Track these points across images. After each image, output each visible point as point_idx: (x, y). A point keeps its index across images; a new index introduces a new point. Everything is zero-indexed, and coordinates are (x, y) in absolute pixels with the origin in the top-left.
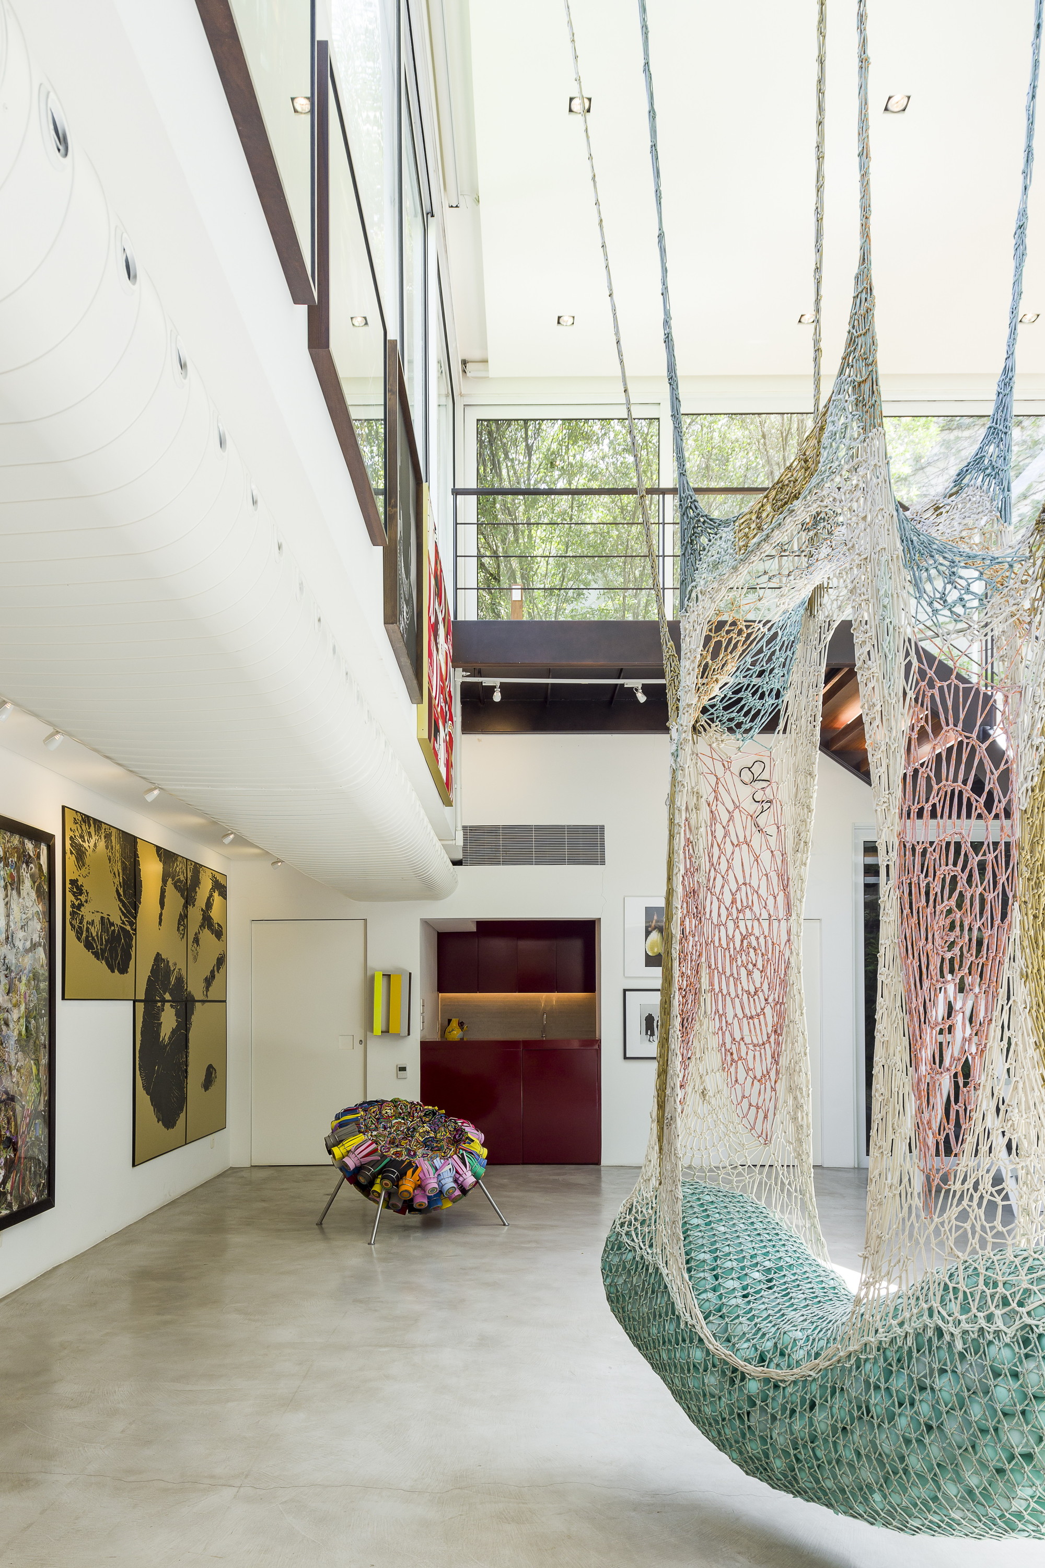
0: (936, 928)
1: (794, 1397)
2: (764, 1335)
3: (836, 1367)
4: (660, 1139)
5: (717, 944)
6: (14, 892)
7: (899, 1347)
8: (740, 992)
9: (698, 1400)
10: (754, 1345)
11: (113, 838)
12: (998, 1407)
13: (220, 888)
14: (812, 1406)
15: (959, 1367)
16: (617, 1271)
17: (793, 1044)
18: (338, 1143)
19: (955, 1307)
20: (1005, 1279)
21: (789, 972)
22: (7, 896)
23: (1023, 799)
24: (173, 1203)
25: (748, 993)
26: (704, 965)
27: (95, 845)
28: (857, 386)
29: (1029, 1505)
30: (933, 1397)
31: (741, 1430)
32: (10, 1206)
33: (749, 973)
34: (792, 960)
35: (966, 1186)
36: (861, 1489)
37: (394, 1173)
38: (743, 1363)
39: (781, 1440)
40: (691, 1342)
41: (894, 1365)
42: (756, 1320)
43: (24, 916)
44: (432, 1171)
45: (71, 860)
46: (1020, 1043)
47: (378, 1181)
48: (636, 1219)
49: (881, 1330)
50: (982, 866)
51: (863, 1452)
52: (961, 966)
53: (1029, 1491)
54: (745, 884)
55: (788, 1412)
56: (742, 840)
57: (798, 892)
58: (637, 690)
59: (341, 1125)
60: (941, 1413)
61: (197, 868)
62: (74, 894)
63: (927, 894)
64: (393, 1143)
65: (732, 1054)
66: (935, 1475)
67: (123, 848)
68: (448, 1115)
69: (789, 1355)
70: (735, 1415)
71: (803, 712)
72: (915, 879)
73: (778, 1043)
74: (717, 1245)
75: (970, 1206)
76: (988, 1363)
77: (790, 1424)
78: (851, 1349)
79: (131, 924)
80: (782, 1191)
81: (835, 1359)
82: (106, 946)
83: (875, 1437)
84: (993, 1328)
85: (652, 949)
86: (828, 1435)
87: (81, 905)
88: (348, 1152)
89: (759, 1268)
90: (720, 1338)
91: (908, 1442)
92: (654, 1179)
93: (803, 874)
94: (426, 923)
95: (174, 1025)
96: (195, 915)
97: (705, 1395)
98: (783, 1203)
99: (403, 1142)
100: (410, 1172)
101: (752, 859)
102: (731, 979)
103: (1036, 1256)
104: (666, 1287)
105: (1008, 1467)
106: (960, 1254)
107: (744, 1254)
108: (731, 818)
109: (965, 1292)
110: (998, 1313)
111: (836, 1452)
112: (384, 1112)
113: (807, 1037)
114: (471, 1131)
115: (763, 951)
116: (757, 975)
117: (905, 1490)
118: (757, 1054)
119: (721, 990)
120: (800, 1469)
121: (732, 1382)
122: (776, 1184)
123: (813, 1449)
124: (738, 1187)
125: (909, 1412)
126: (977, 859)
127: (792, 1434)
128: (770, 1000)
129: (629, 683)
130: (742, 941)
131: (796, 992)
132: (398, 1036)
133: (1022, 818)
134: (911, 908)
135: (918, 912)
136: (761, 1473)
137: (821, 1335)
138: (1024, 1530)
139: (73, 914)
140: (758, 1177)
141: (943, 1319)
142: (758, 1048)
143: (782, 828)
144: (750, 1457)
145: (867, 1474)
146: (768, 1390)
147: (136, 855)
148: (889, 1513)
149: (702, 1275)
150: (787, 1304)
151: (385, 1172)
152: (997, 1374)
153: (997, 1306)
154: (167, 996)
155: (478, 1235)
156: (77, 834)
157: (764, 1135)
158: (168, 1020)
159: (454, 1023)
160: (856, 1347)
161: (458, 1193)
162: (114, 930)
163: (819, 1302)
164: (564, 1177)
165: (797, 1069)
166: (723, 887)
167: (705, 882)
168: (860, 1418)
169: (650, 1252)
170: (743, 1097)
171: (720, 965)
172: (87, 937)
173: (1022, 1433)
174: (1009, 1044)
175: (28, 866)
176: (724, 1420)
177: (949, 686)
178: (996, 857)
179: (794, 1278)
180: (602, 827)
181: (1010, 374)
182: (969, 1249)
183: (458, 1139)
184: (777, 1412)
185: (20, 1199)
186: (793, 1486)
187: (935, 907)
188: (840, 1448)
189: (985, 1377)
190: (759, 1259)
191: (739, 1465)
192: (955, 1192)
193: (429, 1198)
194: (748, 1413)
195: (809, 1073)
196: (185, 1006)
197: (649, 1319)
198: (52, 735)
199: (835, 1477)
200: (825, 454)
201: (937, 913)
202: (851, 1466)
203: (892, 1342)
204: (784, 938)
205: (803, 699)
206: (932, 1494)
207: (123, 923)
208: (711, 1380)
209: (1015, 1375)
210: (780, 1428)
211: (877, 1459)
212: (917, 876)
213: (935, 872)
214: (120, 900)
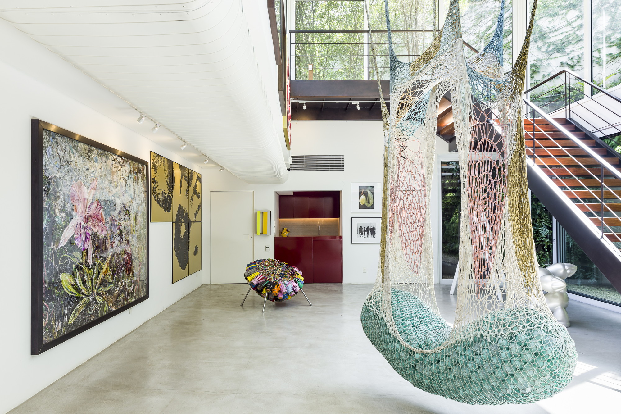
0: (480, 204)
1: (432, 359)
2: (421, 339)
3: (447, 348)
4: (383, 273)
5: (400, 206)
6: (136, 183)
7: (469, 341)
8: (408, 223)
9: (398, 361)
10: (418, 342)
11: (166, 162)
12: (502, 359)
13: (199, 179)
14: (439, 361)
15: (489, 347)
16: (367, 319)
17: (427, 241)
18: (249, 275)
19: (487, 328)
20: (504, 318)
21: (425, 216)
22: (134, 185)
23: (509, 162)
24: (185, 297)
25: (411, 223)
26: (396, 214)
27: (160, 165)
28: (453, 24)
29: (513, 391)
30: (480, 357)
31: (413, 371)
32: (135, 297)
33: (412, 216)
34: (426, 212)
35: (490, 288)
36: (455, 389)
37: (270, 286)
38: (414, 348)
39: (428, 374)
40: (395, 342)
41: (467, 347)
42: (418, 334)
43: (139, 192)
44: (284, 286)
45: (153, 170)
46: (508, 241)
47: (265, 289)
48: (373, 301)
49: (462, 336)
50: (495, 183)
51: (456, 376)
52: (488, 216)
53: (513, 386)
54: (410, 185)
55: (430, 364)
56: (409, 170)
57: (429, 188)
58: (357, 105)
59: (250, 269)
60: (483, 362)
61: (192, 172)
62: (154, 183)
63: (477, 192)
64: (269, 275)
65: (405, 244)
66: (481, 383)
67: (169, 166)
68: (289, 265)
69: (430, 345)
70: (411, 366)
71: (431, 126)
72: (473, 188)
73: (421, 240)
74: (403, 310)
75: (492, 295)
76: (499, 345)
77: (431, 368)
78: (452, 342)
79: (172, 194)
80: (423, 291)
81: (446, 346)
82: (164, 202)
83: (461, 371)
84: (500, 334)
85: (362, 202)
86: (444, 371)
87: (156, 187)
88: (253, 278)
89: (417, 317)
90: (405, 340)
91: (472, 372)
92: (380, 287)
93: (430, 182)
94: (276, 192)
95: (185, 231)
96: (191, 189)
97: (400, 360)
98: (423, 295)
99: (272, 275)
100: (276, 286)
101: (413, 177)
102: (405, 218)
103: (514, 310)
104: (385, 324)
105: (505, 379)
106: (489, 310)
107: (412, 312)
108: (405, 163)
109: (490, 323)
110: (502, 329)
111: (447, 377)
112: (265, 264)
113: (432, 238)
114: (297, 271)
115: (416, 209)
116: (414, 217)
117: (471, 388)
118: (414, 244)
119: (401, 222)
120: (434, 383)
121: (410, 355)
122: (421, 289)
123: (439, 376)
124: (407, 290)
125: (472, 362)
126: (494, 181)
127: (431, 371)
128: (419, 225)
129: (354, 102)
130: (409, 205)
131: (428, 223)
132: (266, 235)
133: (508, 168)
134: (472, 197)
135: (474, 199)
136: (420, 385)
137: (441, 338)
138: (511, 400)
139: (154, 190)
140: (414, 287)
141: (483, 331)
142: (414, 242)
143: (423, 166)
144: (416, 380)
145: (458, 384)
146: (423, 357)
147: (173, 168)
148: (465, 397)
149: (398, 319)
150: (428, 329)
151: (267, 286)
152: (502, 349)
153: (501, 327)
154: (183, 220)
155: (301, 309)
156: (155, 161)
157: (417, 272)
158: (183, 229)
159: (285, 230)
160: (454, 342)
161: (294, 293)
162: (166, 196)
163: (439, 328)
164: (330, 288)
165: (428, 249)
166: (402, 186)
167: (396, 185)
168: (455, 365)
169: (379, 312)
170: (409, 259)
171: (401, 214)
172: (158, 199)
173: (510, 367)
174: (505, 242)
175: (140, 173)
176: (407, 368)
177: (484, 124)
178: (500, 181)
179: (429, 320)
180: (343, 156)
181: (502, 15)
182: (492, 309)
183: (293, 274)
184: (426, 364)
185: (138, 295)
186: (431, 389)
187: (480, 197)
188: (448, 376)
189: (498, 350)
190: (417, 314)
191: (412, 383)
192: (487, 290)
193: (283, 295)
194: (416, 365)
195: (433, 251)
196: (188, 224)
197: (379, 335)
198: (155, 128)
199: (446, 385)
200: (442, 45)
201: (481, 199)
202: (452, 381)
203: (466, 339)
204: (424, 204)
205: (430, 121)
206: (480, 389)
207: (169, 194)
208: (403, 354)
209: (508, 349)
210: (427, 370)
211: (461, 378)
212: (474, 186)
213: (480, 185)
214: (168, 185)
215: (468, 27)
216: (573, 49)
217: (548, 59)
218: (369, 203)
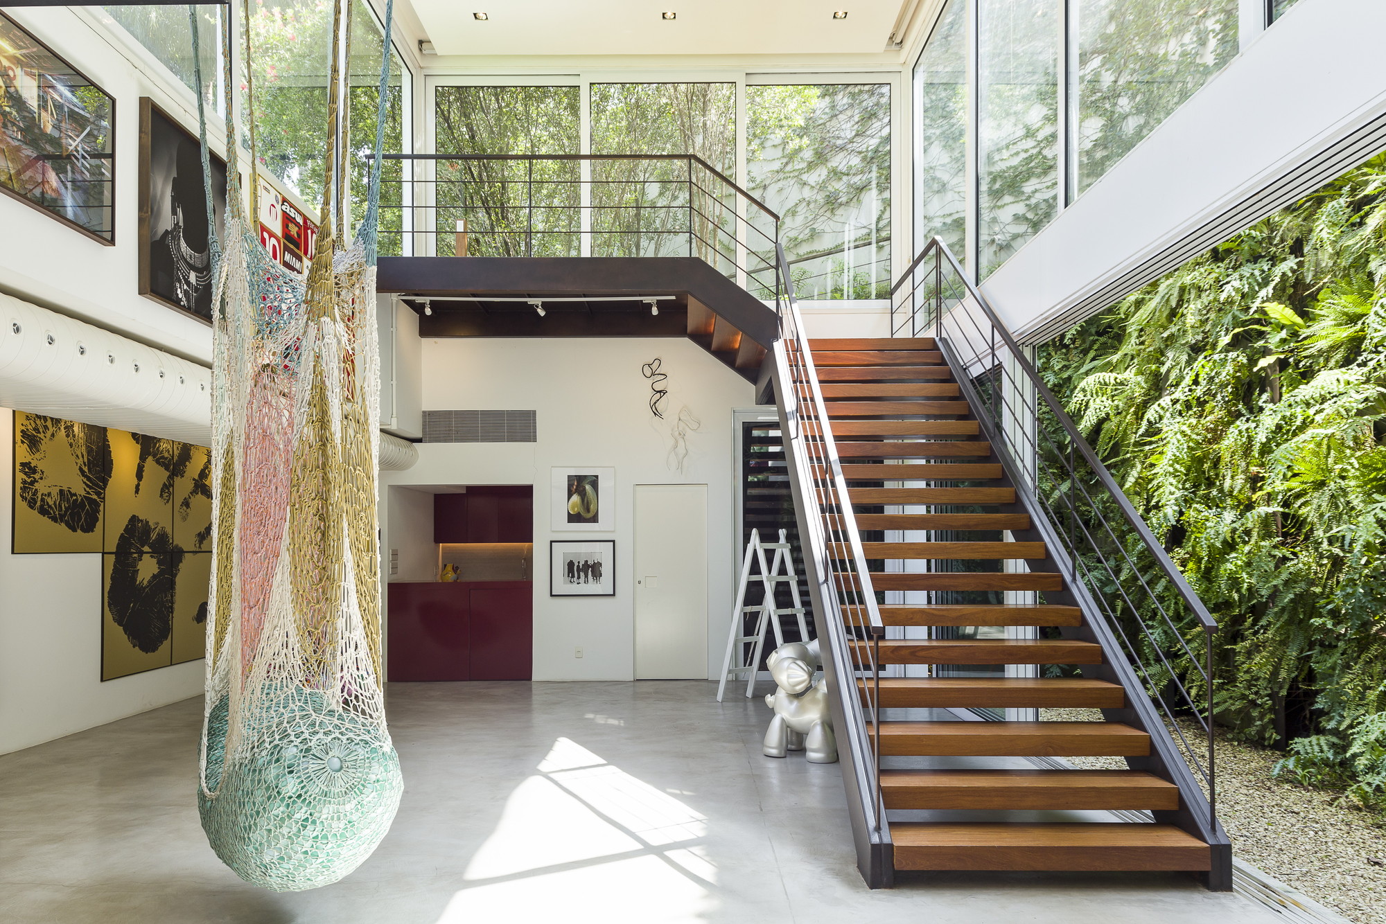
11: (76, 430)
24: (153, 710)
27: (53, 437)
45: (22, 448)
58: (538, 306)
61: (187, 447)
62: (25, 473)
67: (88, 437)
79: (99, 493)
87: (32, 483)
95: (156, 572)
96: (184, 484)
129: (531, 301)
139: (24, 489)
147: (105, 442)
154: (146, 549)
156: (29, 429)
158: (147, 568)
159: (449, 568)
162: (77, 500)
172: (42, 505)
180: (534, 412)
196: (171, 556)
207: (88, 493)
214: (85, 476)
215: (846, 138)
216: (1038, 187)
217: (994, 207)
218: (588, 510)
